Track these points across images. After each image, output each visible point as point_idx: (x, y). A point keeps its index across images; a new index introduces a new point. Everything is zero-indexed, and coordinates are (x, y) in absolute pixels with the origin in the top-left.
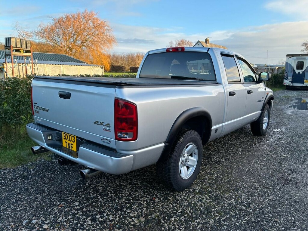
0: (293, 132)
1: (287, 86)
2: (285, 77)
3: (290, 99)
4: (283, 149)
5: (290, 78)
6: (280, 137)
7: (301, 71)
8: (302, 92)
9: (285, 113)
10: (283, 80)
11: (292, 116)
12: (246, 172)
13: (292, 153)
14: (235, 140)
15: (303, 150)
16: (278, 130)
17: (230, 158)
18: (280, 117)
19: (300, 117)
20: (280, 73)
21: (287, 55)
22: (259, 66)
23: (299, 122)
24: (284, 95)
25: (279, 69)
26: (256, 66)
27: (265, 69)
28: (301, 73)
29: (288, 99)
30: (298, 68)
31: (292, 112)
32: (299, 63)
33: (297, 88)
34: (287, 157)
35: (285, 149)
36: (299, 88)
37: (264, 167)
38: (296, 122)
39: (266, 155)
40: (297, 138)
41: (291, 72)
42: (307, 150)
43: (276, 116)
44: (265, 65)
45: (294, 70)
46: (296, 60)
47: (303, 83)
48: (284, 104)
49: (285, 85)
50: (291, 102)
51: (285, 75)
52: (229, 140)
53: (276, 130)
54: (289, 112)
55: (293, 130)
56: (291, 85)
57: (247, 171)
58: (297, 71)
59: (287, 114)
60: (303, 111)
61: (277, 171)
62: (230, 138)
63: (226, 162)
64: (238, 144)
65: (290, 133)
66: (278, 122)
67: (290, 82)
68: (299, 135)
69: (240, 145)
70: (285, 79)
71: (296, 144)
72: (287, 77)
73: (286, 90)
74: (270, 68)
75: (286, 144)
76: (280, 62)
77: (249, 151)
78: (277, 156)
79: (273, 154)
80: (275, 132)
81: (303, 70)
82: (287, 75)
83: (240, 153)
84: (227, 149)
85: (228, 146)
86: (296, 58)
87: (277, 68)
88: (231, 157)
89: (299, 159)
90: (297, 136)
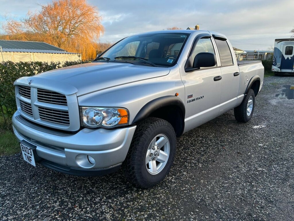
0: (276, 129)
1: (275, 72)
2: (274, 63)
3: (277, 86)
4: (259, 156)
5: (279, 64)
6: (259, 137)
7: (290, 57)
8: (291, 78)
9: (269, 103)
10: (271, 66)
11: (277, 106)
12: (198, 204)
13: (271, 165)
14: (201, 142)
15: (286, 159)
16: (258, 127)
17: (183, 174)
18: (263, 109)
19: (286, 108)
20: (269, 59)
21: (276, 40)
22: (249, 52)
23: (284, 115)
24: (271, 82)
25: (269, 55)
26: (245, 52)
27: (255, 55)
28: (290, 58)
29: (275, 87)
30: (287, 54)
31: (278, 102)
32: (288, 48)
33: (286, 74)
34: (262, 171)
35: (262, 158)
36: (288, 74)
37: (227, 191)
38: (281, 115)
39: (234, 168)
40: (281, 138)
41: (280, 57)
42: (292, 158)
43: (259, 107)
44: (255, 51)
45: (283, 55)
46: (285, 45)
47: (292, 69)
48: (269, 93)
49: (273, 72)
50: (278, 90)
51: (274, 61)
52: (192, 144)
53: (255, 127)
54: (274, 102)
55: (276, 127)
56: (280, 71)
57: (200, 202)
58: (286, 57)
59: (271, 105)
60: (290, 100)
61: (244, 200)
62: (195, 140)
63: (175, 183)
64: (202, 149)
65: (272, 131)
66: (260, 115)
67: (279, 68)
68: (283, 133)
69: (204, 151)
70: (273, 65)
71: (277, 149)
72: (276, 63)
73: (274, 76)
74: (259, 54)
75: (265, 149)
76: (270, 48)
77: (214, 161)
78: (249, 170)
79: (244, 166)
80: (254, 129)
81: (292, 56)
82: (275, 61)
83: (200, 165)
84: (184, 159)
85: (187, 153)
86: (285, 43)
87: (266, 54)
88: (185, 173)
89: (279, 175)
90: (280, 135)
